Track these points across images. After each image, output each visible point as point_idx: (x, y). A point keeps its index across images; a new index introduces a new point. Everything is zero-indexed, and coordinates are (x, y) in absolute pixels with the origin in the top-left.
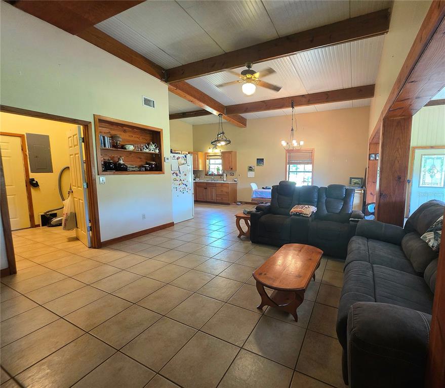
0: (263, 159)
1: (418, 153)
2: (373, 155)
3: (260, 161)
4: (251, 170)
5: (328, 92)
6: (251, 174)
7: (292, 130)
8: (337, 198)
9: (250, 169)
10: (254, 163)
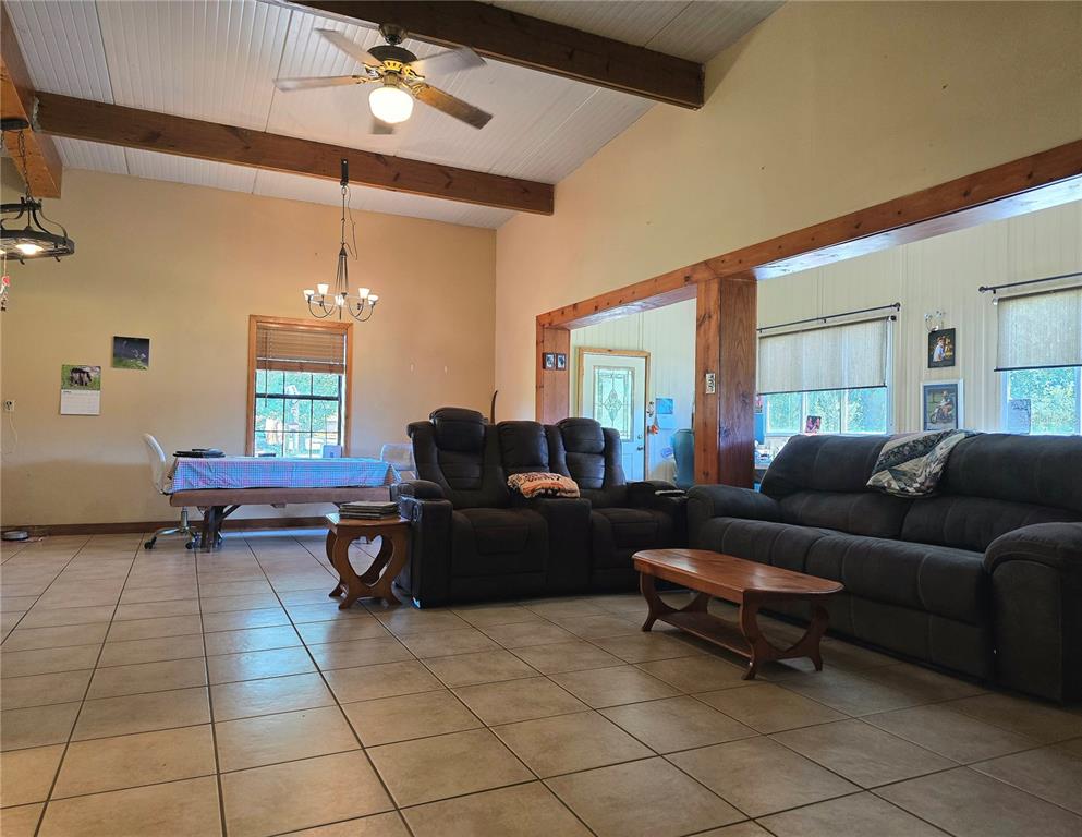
0: (146, 342)
1: (589, 360)
2: (551, 357)
3: (130, 349)
4: (81, 383)
5: (451, 169)
6: (79, 401)
7: (343, 253)
8: (591, 452)
9: (78, 378)
10: (98, 354)
